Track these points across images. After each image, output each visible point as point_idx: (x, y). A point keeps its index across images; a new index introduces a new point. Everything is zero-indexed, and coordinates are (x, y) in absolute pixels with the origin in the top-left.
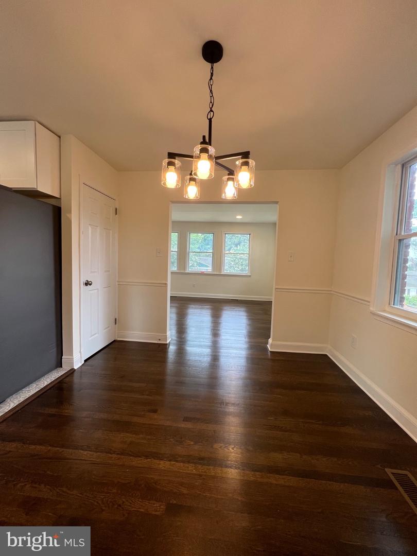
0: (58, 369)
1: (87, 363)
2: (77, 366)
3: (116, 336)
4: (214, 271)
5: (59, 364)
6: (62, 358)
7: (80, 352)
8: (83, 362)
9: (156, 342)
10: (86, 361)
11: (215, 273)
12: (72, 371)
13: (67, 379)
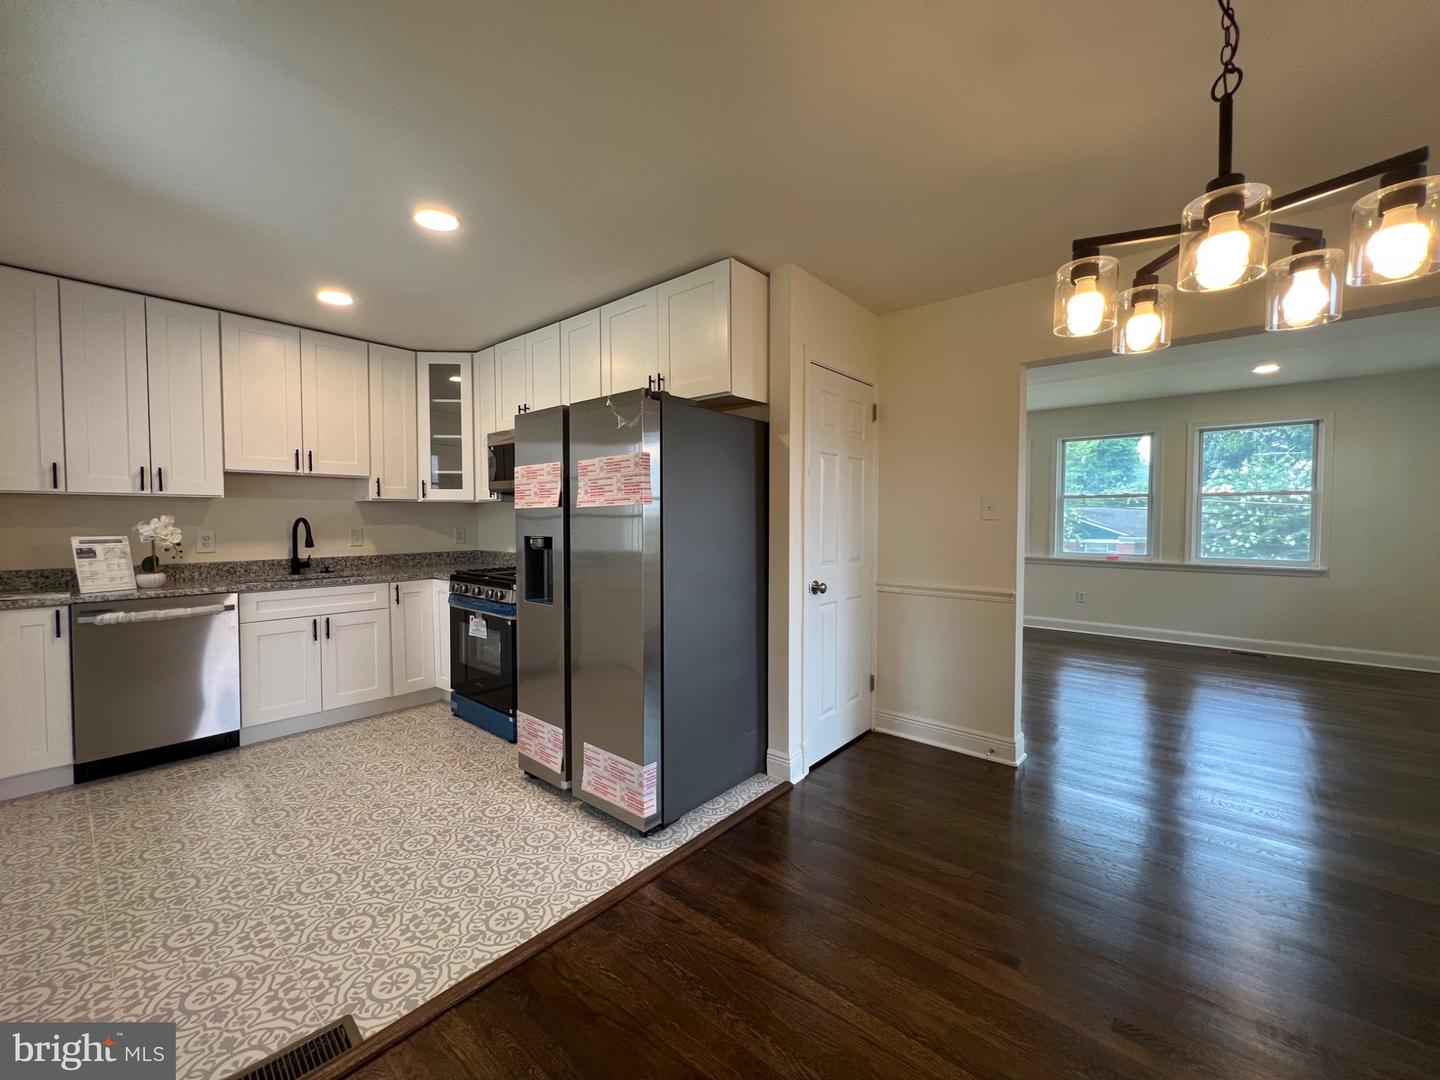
0: (759, 774)
1: (815, 775)
2: (797, 776)
3: (874, 722)
4: (1157, 555)
5: (762, 768)
6: (766, 754)
7: (802, 748)
8: (807, 772)
9: (982, 756)
10: (812, 769)
11: (1161, 561)
12: (786, 789)
13: (779, 805)
